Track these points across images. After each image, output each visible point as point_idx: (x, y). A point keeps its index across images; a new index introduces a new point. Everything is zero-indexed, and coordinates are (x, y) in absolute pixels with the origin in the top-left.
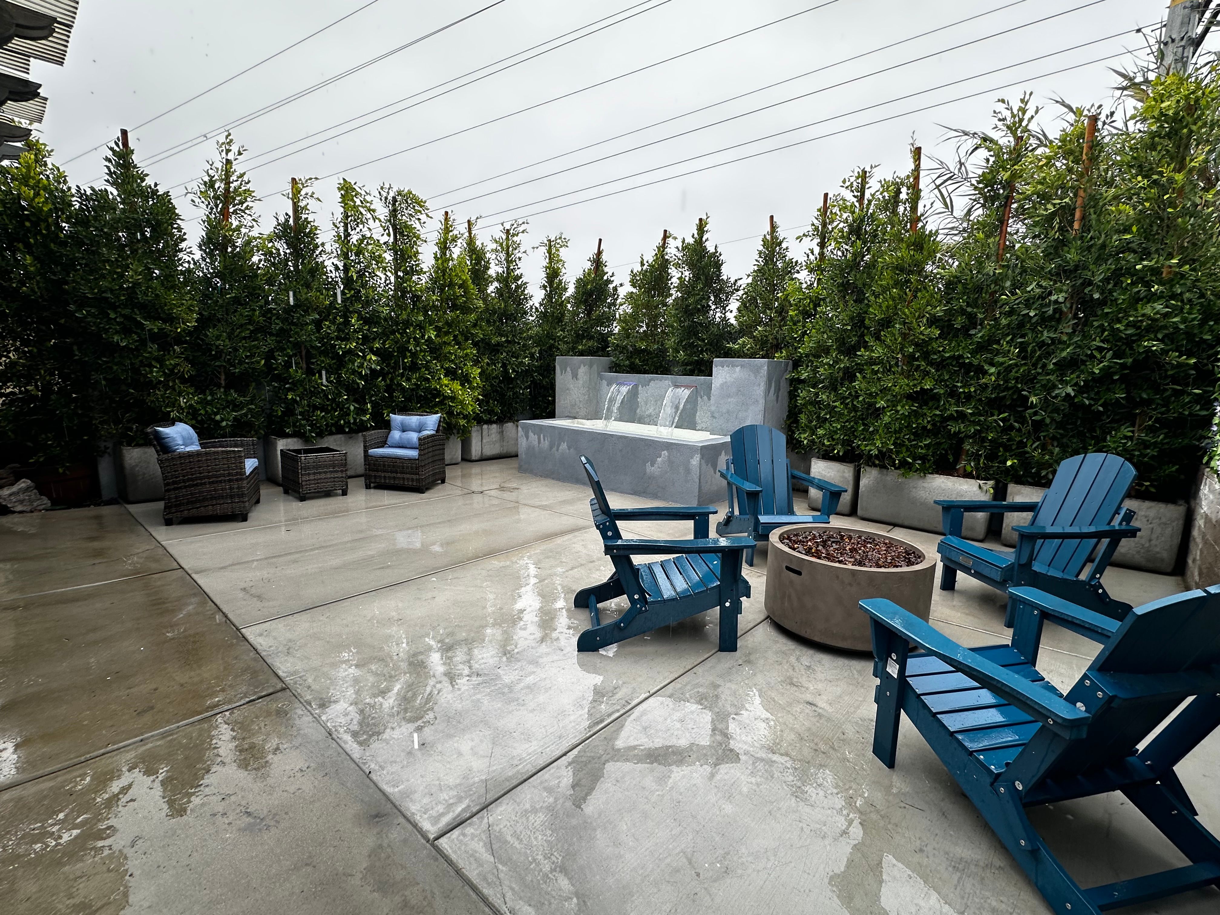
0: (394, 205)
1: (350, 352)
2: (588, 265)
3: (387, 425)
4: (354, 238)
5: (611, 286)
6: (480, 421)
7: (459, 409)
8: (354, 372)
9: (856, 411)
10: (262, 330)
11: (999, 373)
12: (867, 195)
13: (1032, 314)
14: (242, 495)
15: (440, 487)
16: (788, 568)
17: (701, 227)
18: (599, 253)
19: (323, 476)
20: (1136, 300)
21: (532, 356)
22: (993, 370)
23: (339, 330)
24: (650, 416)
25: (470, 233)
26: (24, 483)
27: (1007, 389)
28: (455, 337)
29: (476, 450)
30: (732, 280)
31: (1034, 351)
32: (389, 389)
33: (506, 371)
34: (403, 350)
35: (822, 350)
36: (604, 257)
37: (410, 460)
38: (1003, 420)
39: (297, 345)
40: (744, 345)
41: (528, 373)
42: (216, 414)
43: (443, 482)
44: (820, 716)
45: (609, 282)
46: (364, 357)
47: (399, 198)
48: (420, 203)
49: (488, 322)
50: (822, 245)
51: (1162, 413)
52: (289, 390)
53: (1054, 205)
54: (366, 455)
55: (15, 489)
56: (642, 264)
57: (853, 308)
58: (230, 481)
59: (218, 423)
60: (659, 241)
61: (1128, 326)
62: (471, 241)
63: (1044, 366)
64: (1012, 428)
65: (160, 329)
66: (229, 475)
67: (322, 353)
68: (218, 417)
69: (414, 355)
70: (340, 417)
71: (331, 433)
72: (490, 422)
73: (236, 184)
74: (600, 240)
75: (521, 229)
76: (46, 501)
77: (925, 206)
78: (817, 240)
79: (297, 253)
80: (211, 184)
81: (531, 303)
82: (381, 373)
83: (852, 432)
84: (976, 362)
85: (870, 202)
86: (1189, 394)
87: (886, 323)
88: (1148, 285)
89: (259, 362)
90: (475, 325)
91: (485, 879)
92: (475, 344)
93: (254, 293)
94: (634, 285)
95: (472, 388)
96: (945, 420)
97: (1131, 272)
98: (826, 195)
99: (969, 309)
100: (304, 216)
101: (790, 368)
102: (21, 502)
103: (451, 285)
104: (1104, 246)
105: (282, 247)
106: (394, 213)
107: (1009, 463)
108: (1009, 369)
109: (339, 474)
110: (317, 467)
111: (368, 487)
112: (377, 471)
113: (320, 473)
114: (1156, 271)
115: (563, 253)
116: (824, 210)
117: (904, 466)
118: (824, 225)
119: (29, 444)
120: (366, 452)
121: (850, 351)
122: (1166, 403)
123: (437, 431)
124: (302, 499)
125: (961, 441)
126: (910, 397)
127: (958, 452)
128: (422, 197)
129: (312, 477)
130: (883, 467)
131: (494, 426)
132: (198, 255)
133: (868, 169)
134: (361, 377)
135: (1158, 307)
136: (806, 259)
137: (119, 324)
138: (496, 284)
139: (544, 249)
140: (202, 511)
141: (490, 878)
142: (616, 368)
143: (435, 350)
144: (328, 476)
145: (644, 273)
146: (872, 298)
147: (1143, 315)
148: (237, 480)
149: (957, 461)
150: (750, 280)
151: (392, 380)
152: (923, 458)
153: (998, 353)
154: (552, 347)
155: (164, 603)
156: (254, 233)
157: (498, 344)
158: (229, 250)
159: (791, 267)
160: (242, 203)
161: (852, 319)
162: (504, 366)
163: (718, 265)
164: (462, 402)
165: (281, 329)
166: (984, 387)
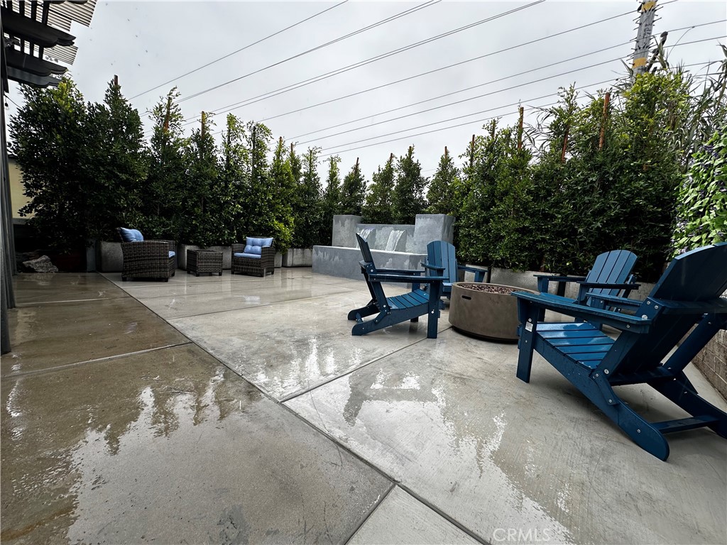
0: (254, 130)
1: (226, 202)
2: (351, 171)
3: (245, 243)
4: (233, 144)
5: (363, 182)
6: (293, 247)
7: (282, 237)
8: (229, 213)
9: (489, 239)
10: (180, 187)
11: (562, 218)
12: (496, 133)
13: (579, 188)
14: (166, 268)
15: (270, 276)
16: (463, 297)
17: (411, 151)
18: (357, 165)
19: (209, 264)
20: (630, 181)
21: (321, 216)
22: (560, 216)
23: (222, 190)
24: (381, 245)
25: (292, 150)
26: (44, 258)
27: (566, 227)
28: (282, 200)
29: (289, 261)
30: (425, 178)
31: (580, 207)
32: (246, 224)
33: (307, 221)
34: (255, 204)
35: (473, 208)
36: (360, 167)
37: (257, 259)
38: (565, 242)
39: (199, 196)
40: (431, 209)
41: (317, 223)
42: (154, 228)
43: (273, 273)
44: (486, 363)
45: (361, 179)
46: (234, 206)
47: (257, 127)
48: (268, 131)
49: (299, 195)
50: (471, 160)
51: (645, 237)
52: (193, 219)
53: (589, 136)
54: (233, 256)
55: (39, 260)
56: (379, 170)
57: (489, 187)
58: (160, 259)
59: (154, 233)
60: (388, 158)
61: (628, 193)
62: (292, 154)
63: (585, 214)
64: (569, 246)
65: (128, 179)
66: (160, 256)
67: (213, 202)
68: (154, 230)
69: (260, 207)
70: (220, 236)
71: (215, 245)
72: (298, 247)
73: (173, 110)
74: (358, 159)
75: (317, 151)
76: (56, 268)
78: (469, 158)
79: (202, 149)
80: (161, 108)
81: (321, 188)
82: (242, 215)
83: (488, 249)
84: (551, 212)
85: (497, 135)
86: (658, 227)
87: (506, 193)
88: (636, 173)
89: (179, 203)
90: (292, 196)
91: (313, 418)
92: (292, 206)
93: (179, 168)
94: (375, 180)
95: (289, 228)
96: (534, 242)
97: (629, 167)
98: (474, 136)
99: (547, 187)
100: (207, 132)
101: (454, 220)
102: (42, 267)
103: (281, 173)
104: (615, 154)
105: (195, 145)
106: (254, 134)
107: (568, 264)
108: (567, 216)
109: (218, 264)
110: (206, 259)
111: (233, 273)
112: (237, 264)
113: (208, 262)
114: (640, 166)
115: (339, 165)
116: (473, 143)
117: (514, 266)
118: (473, 150)
119: (50, 237)
120: (233, 254)
121: (487, 209)
122: (647, 232)
123: (271, 246)
124: (198, 275)
125: (543, 254)
126: (517, 230)
127: (541, 259)
128: (269, 128)
129: (203, 264)
130: (503, 267)
131: (300, 249)
132: (150, 145)
133: (496, 119)
134: (232, 216)
135: (642, 183)
136: (463, 167)
137: (104, 174)
138: (304, 177)
139: (329, 162)
140: (144, 275)
141: (315, 418)
142: (364, 221)
143: (272, 207)
144: (213, 264)
145: (380, 175)
146: (499, 182)
147: (635, 187)
148: (164, 259)
149: (541, 264)
150: (434, 178)
151: (248, 219)
152: (524, 262)
153: (562, 208)
154: (331, 211)
155: (121, 309)
156: (181, 136)
157: (304, 207)
158: (167, 144)
159: (455, 172)
160: (175, 121)
161: (488, 192)
162: (306, 218)
163: (419, 170)
164: (284, 234)
165: (192, 187)
166: (555, 226)
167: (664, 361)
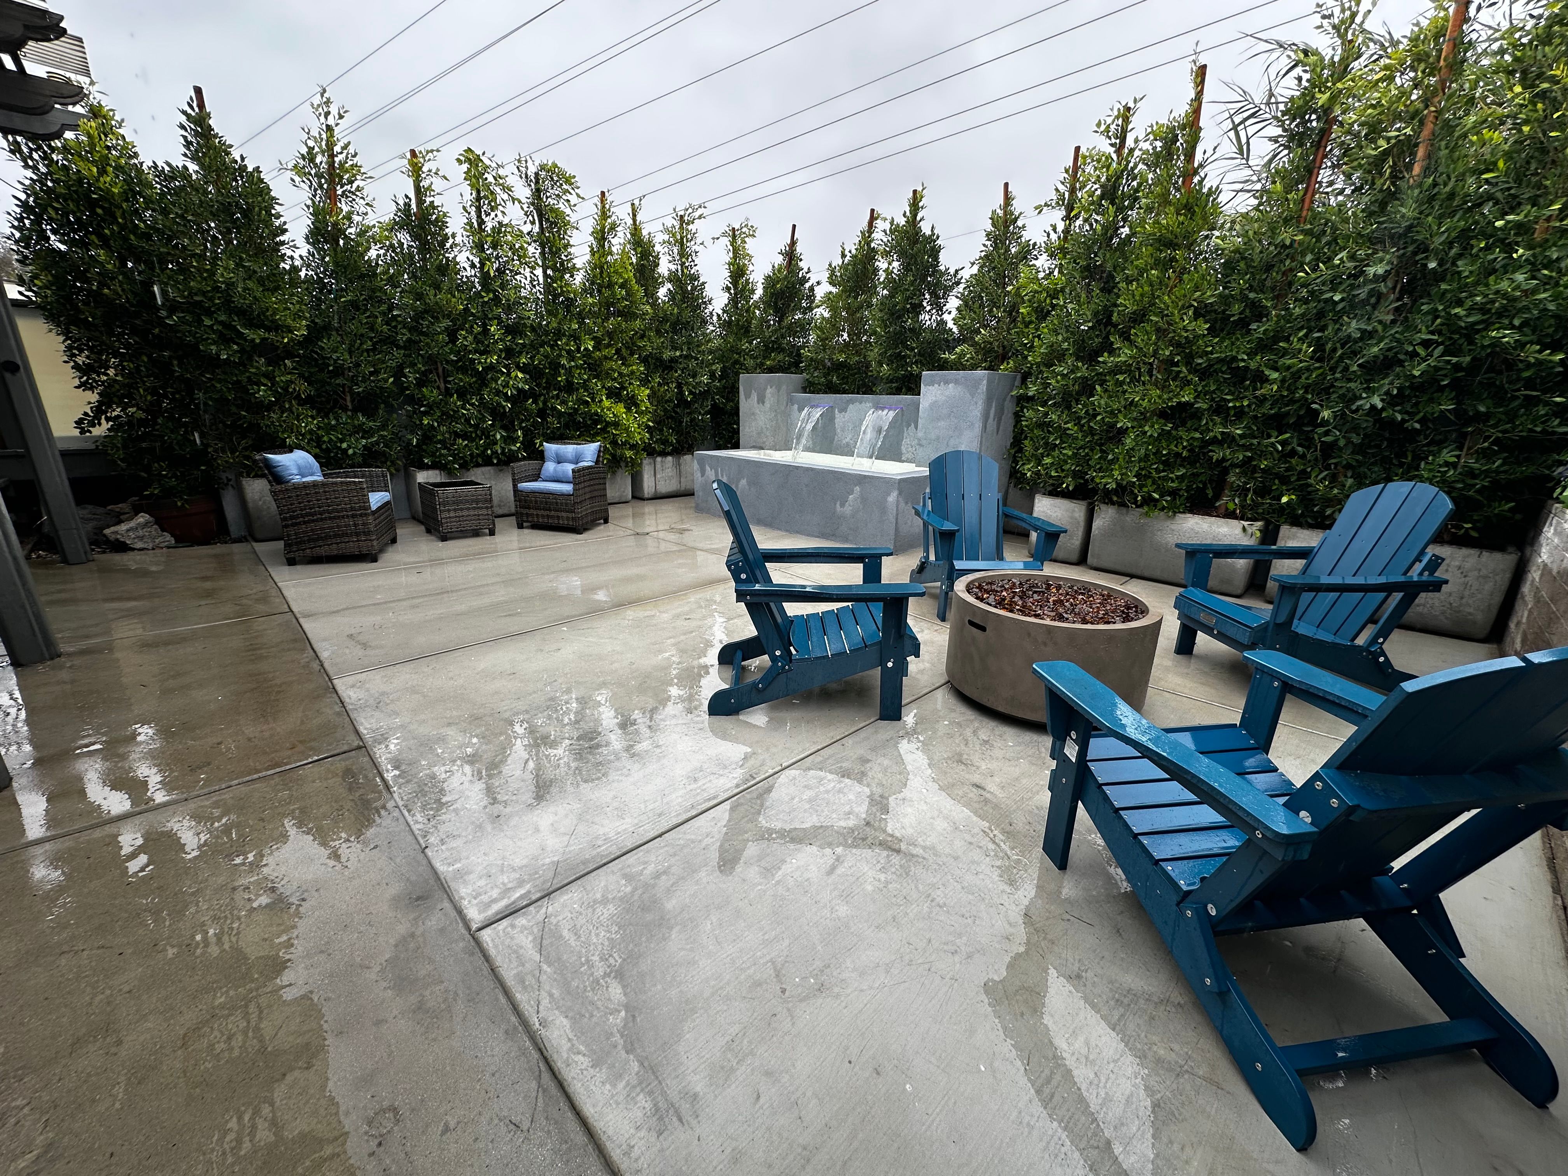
0: (537, 182)
1: (491, 368)
2: (779, 260)
3: (541, 456)
4: (490, 224)
5: (807, 285)
6: (651, 453)
7: (623, 437)
8: (498, 393)
9: (1093, 435)
10: (390, 341)
11: (1283, 381)
12: (1130, 142)
13: (1337, 298)
14: (368, 533)
15: (602, 527)
16: (971, 623)
17: (915, 204)
18: (793, 243)
19: (465, 513)
20: (1489, 271)
21: (712, 375)
22: (1275, 375)
23: (477, 340)
24: (848, 444)
25: (634, 220)
26: (142, 518)
27: (1293, 401)
28: (618, 351)
29: (648, 485)
30: (952, 271)
31: (1334, 350)
32: (542, 413)
33: (681, 392)
34: (555, 366)
35: (1055, 356)
36: (799, 249)
37: (562, 494)
38: (1283, 443)
39: (431, 360)
40: (962, 355)
41: (705, 395)
42: (342, 441)
43: (606, 521)
44: (986, 801)
45: (805, 280)
46: (509, 374)
47: (543, 174)
48: (569, 180)
49: (658, 332)
50: (1069, 218)
51: (1504, 432)
52: (425, 413)
53: (1388, 140)
54: (516, 490)
55: (132, 524)
56: (843, 256)
57: (1099, 300)
58: (353, 516)
59: (345, 451)
60: (864, 224)
61: (1470, 310)
62: (636, 230)
63: (1346, 368)
64: (1293, 453)
65: (263, 340)
66: (352, 509)
67: (458, 369)
68: (344, 445)
69: (569, 372)
70: (486, 447)
71: (478, 465)
72: (663, 454)
73: (341, 157)
74: (794, 226)
75: (697, 214)
76: (168, 538)
77: (1205, 152)
78: (1062, 212)
79: (424, 247)
80: (310, 157)
81: (710, 308)
82: (532, 395)
83: (1087, 459)
84: (1253, 365)
85: (1132, 151)
86: (1547, 404)
87: (1139, 318)
88: (1509, 249)
89: (386, 381)
90: (642, 337)
91: (522, 981)
92: (644, 360)
93: (375, 296)
94: (832, 283)
95: (641, 413)
96: (1205, 444)
97: (1488, 232)
98: (1078, 149)
99: (1252, 295)
100: (428, 200)
101: (1018, 382)
102: (141, 538)
103: (610, 285)
104: (1452, 195)
105: (404, 237)
106: (537, 193)
107: (1285, 499)
108: (1297, 375)
109: (484, 512)
110: (456, 503)
111: (520, 526)
112: (529, 508)
113: (462, 509)
114: (1522, 228)
115: (751, 246)
116: (1074, 171)
117: (1148, 501)
118: (1073, 191)
119: (143, 474)
120: (515, 486)
121: (1090, 356)
122: (1512, 417)
123: (597, 462)
124: (444, 539)
125: (1225, 472)
126: (1163, 414)
127: (1220, 484)
128: (570, 171)
129: (452, 514)
130: (1122, 505)
131: (670, 458)
132: (304, 249)
133: (1131, 105)
134: (507, 399)
135: (1520, 277)
136: (1046, 239)
137: (214, 332)
138: (669, 286)
139: (726, 241)
140: (323, 551)
141: (530, 980)
142: (810, 387)
143: (594, 368)
144: (472, 513)
145: (844, 267)
146: (1123, 285)
147: (1497, 292)
148: (361, 515)
149: (1217, 496)
150: (975, 270)
151: (545, 403)
152: (1174, 493)
153: (1285, 353)
154: (736, 362)
155: (259, 649)
156: (371, 220)
157: (673, 360)
158: (341, 242)
159: (1027, 252)
160: (351, 182)
161: (1096, 314)
162: (679, 386)
163: (935, 252)
164: (627, 429)
165: (409, 340)
166: (1262, 400)
167: (1397, 864)
